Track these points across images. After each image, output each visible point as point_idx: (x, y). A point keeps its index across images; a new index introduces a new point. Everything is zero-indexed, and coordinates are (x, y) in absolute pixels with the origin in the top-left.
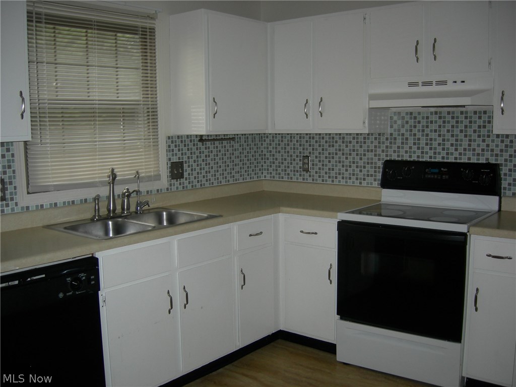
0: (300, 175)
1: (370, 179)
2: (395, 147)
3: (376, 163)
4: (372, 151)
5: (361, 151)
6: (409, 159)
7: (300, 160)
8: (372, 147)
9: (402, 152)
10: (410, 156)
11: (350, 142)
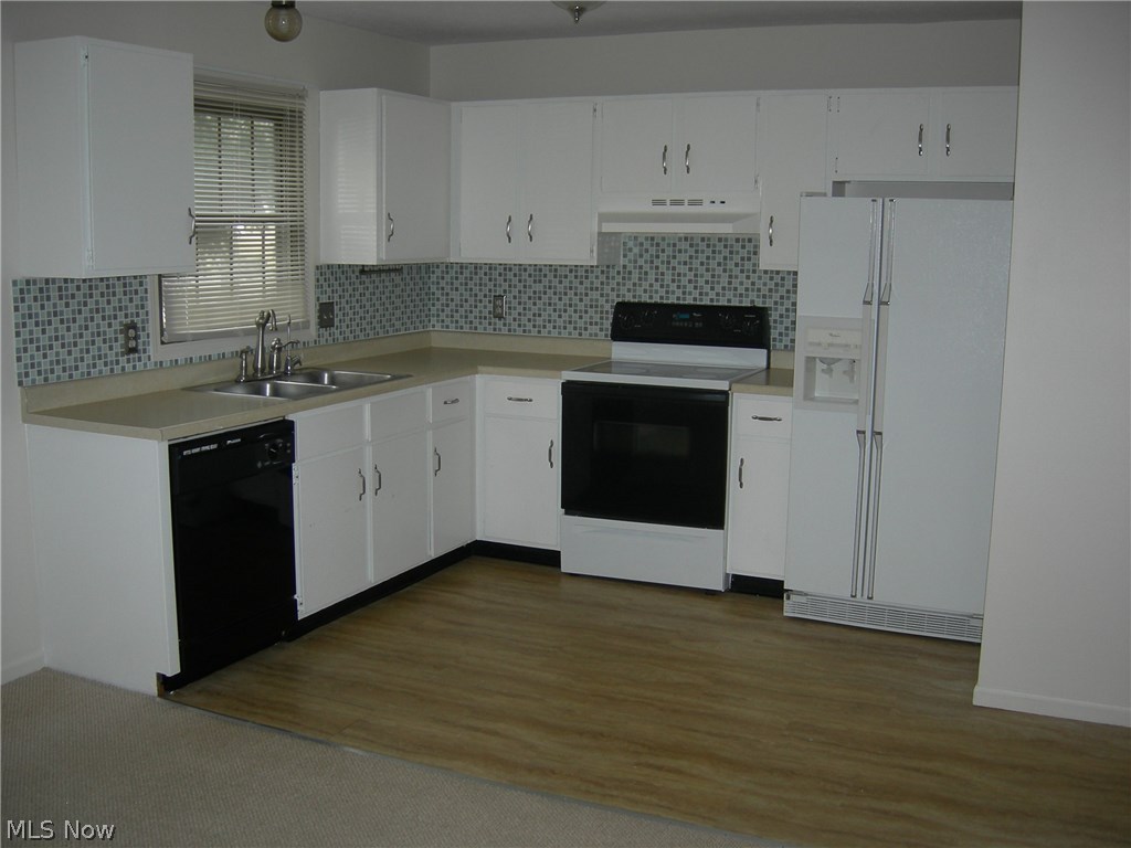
0: (490, 324)
1: (595, 329)
2: (629, 284)
3: (602, 306)
4: (597, 289)
5: (581, 289)
6: (648, 301)
7: (490, 302)
8: (597, 284)
9: (640, 291)
10: (651, 297)
11: (566, 277)
